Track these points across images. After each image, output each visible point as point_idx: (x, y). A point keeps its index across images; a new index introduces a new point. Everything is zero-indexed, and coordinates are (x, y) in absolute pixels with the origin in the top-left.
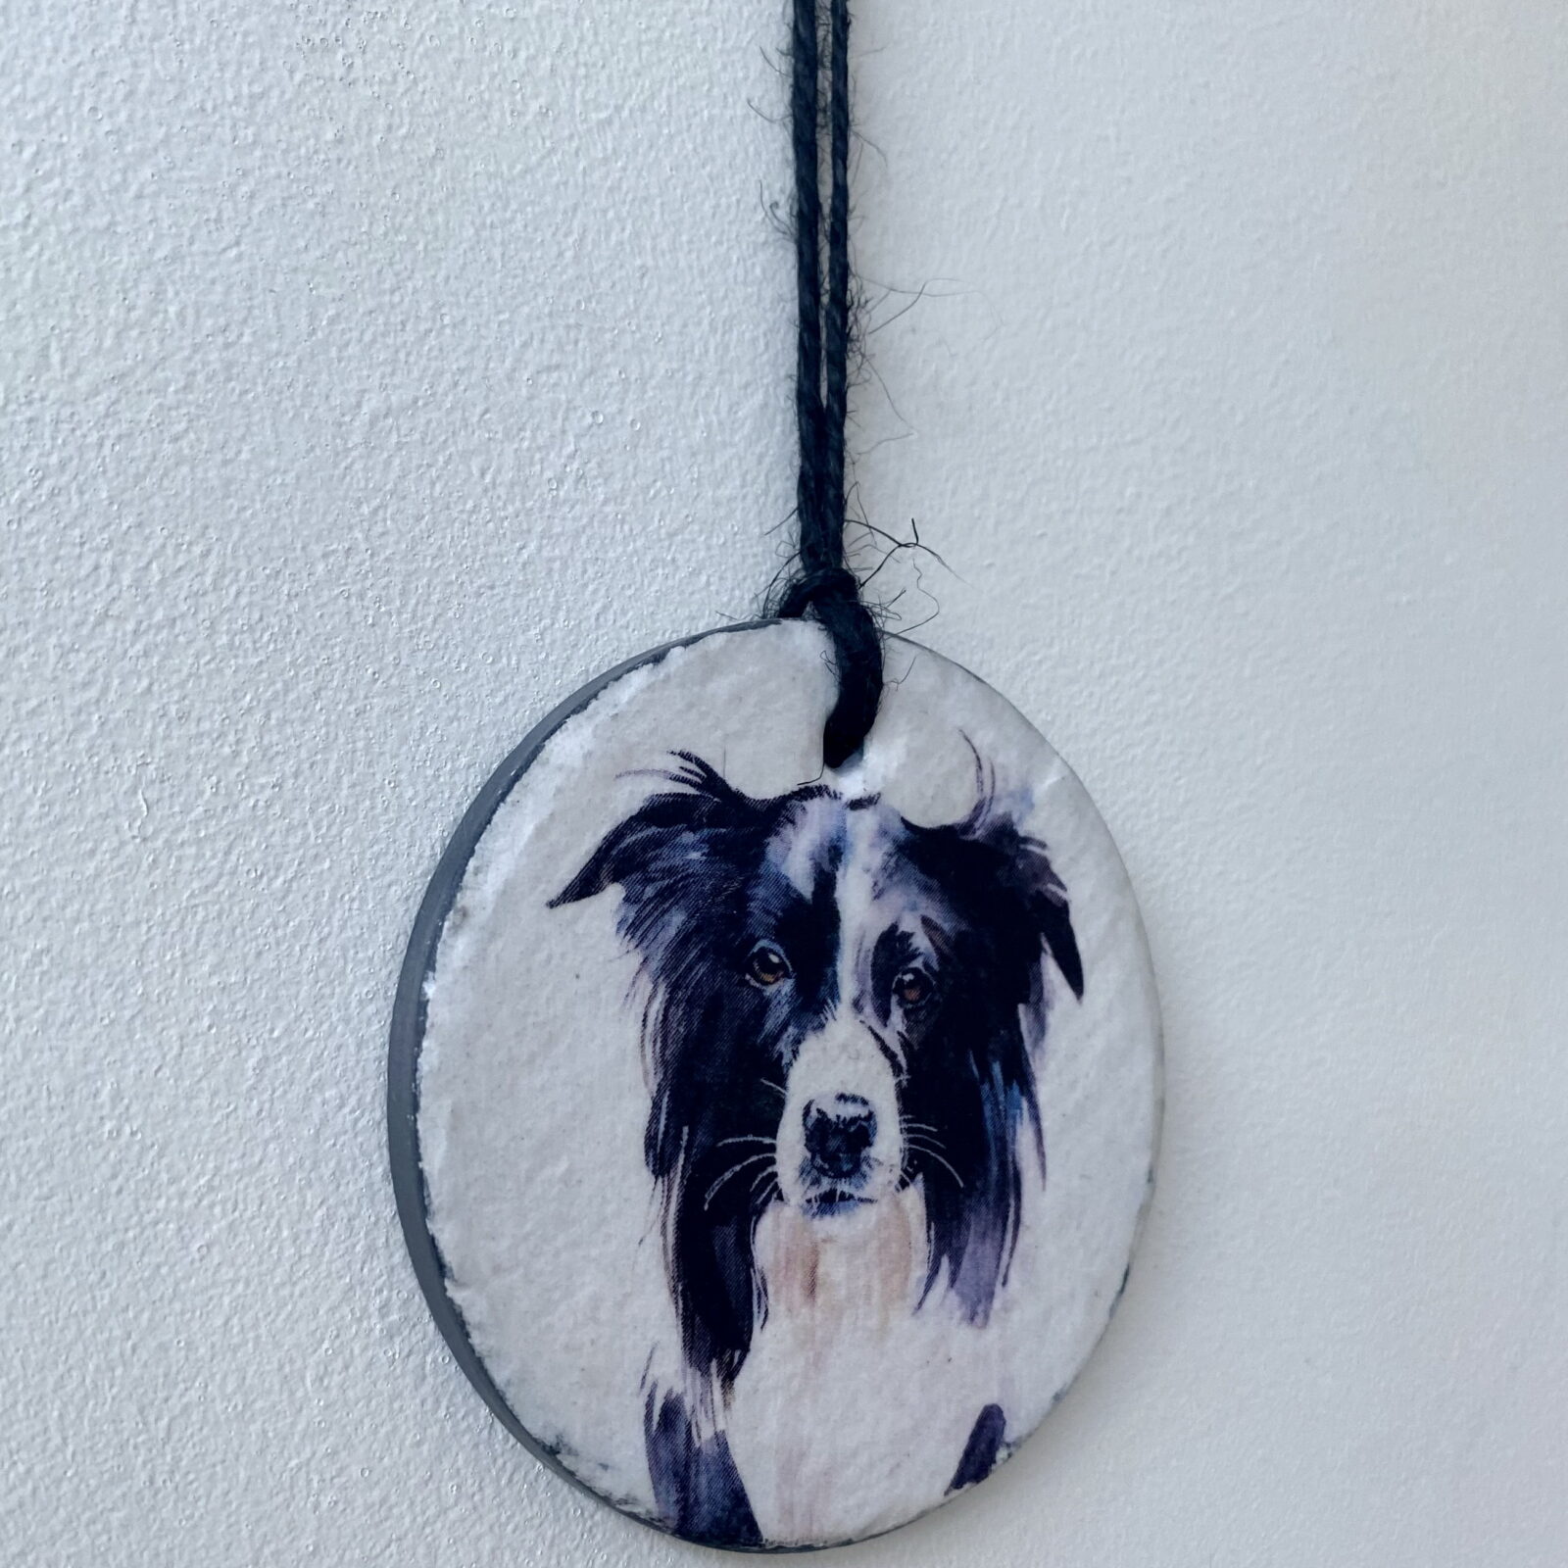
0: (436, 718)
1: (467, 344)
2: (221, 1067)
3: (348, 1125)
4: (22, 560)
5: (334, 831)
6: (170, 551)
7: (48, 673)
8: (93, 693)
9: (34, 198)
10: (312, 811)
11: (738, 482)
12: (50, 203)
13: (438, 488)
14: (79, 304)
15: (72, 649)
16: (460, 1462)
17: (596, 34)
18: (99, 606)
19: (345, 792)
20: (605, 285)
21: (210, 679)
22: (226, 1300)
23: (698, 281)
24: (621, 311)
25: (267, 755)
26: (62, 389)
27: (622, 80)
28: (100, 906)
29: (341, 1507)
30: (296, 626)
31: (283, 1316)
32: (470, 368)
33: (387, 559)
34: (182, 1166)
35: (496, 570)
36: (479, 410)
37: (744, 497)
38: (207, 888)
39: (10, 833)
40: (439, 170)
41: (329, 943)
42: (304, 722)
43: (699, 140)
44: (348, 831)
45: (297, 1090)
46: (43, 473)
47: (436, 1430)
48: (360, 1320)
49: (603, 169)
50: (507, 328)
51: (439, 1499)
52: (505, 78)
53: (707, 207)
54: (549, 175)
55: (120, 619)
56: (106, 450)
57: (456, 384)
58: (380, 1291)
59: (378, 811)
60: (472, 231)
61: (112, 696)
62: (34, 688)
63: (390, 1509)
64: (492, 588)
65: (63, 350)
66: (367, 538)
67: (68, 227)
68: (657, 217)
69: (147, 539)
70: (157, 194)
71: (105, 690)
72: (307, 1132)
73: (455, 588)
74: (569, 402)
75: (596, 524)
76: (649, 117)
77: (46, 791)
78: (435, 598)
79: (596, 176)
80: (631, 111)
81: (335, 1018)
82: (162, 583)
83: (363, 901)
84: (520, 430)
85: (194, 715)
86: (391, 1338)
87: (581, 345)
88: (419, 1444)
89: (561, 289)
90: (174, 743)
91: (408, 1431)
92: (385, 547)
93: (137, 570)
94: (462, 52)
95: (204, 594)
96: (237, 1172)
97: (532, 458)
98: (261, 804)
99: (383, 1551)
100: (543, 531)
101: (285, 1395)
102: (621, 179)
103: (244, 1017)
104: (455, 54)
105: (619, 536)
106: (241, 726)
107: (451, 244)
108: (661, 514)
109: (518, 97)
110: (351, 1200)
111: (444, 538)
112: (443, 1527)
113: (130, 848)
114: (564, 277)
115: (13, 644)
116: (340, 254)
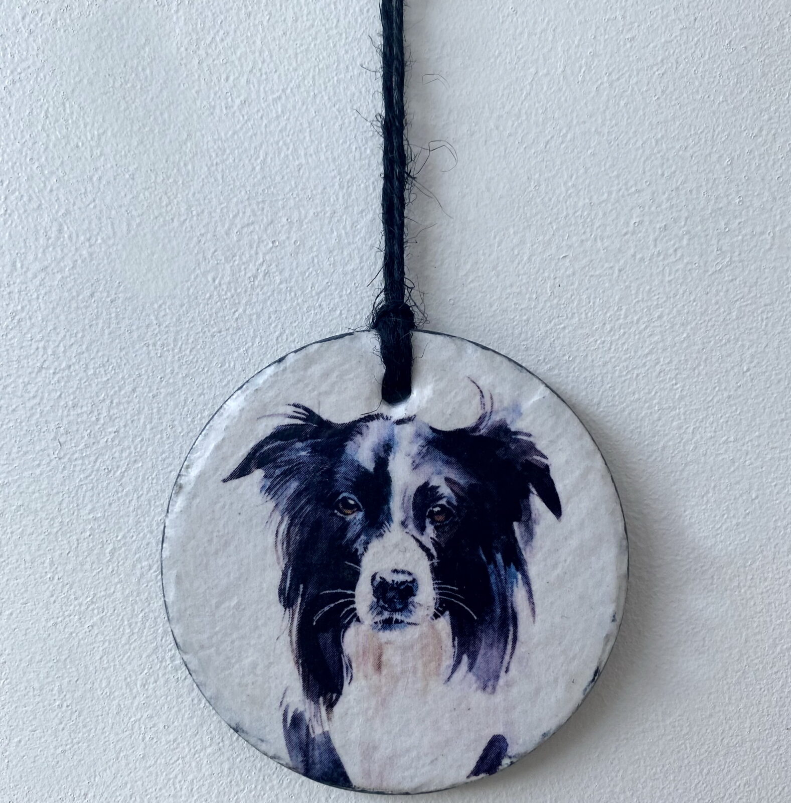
0: (193, 395)
1: (205, 222)
2: (95, 552)
3: (153, 578)
4: (8, 350)
5: (144, 449)
6: (68, 337)
7: (19, 394)
8: (37, 400)
9: (8, 202)
10: (133, 441)
11: (358, 261)
12: (14, 203)
13: (191, 290)
14: (28, 241)
15: (29, 383)
16: (212, 727)
17: (271, 57)
18: (39, 364)
19: (148, 432)
20: (278, 179)
21: (86, 389)
22: (101, 649)
23: (332, 165)
24: (287, 189)
25: (111, 419)
26: (22, 277)
27: (286, 75)
28: (43, 487)
29: (155, 740)
30: (125, 361)
31: (126, 657)
32: (207, 232)
33: (166, 327)
34: (80, 593)
35: (222, 324)
36: (212, 250)
37: (362, 268)
38: (87, 477)
39: (7, 459)
40: (189, 144)
41: (142, 498)
42: (128, 403)
43: (332, 94)
44: (150, 449)
45: (129, 562)
46: (14, 314)
47: (199, 712)
48: (161, 662)
49: (276, 123)
50: (225, 210)
51: (202, 743)
52: (222, 92)
53: (337, 126)
54: (246, 132)
55: (48, 368)
56: (40, 300)
57: (200, 241)
58: (171, 650)
59: (165, 438)
60: (206, 169)
61: (45, 401)
62: (14, 400)
63: (179, 744)
64: (220, 332)
65: (22, 262)
66: (157, 319)
67: (21, 211)
68: (308, 138)
69: (58, 334)
70: (58, 188)
71: (42, 399)
72: (134, 580)
73: (201, 334)
74: (259, 238)
75: (275, 295)
76: (302, 89)
77: (20, 441)
78: (190, 341)
79: (272, 127)
80: (292, 89)
81: (146, 531)
82: (65, 352)
83: (158, 479)
84: (233, 256)
85: (80, 405)
86: (177, 670)
87: (265, 211)
88: (191, 718)
89: (254, 186)
90: (71, 418)
91: (186, 711)
92: (165, 321)
93: (54, 347)
94: (199, 86)
95: (83, 353)
96: (103, 596)
97: (240, 269)
98: (110, 440)
99: (175, 762)
100: (247, 302)
101: (128, 690)
102: (286, 124)
103: (105, 531)
104: (197, 88)
105: (288, 298)
106: (100, 407)
107: (196, 178)
108: (312, 284)
109: (230, 99)
110: (156, 610)
111: (195, 313)
112: (204, 755)
113: (54, 463)
114: (256, 180)
115: (5, 384)
116: (141, 195)
